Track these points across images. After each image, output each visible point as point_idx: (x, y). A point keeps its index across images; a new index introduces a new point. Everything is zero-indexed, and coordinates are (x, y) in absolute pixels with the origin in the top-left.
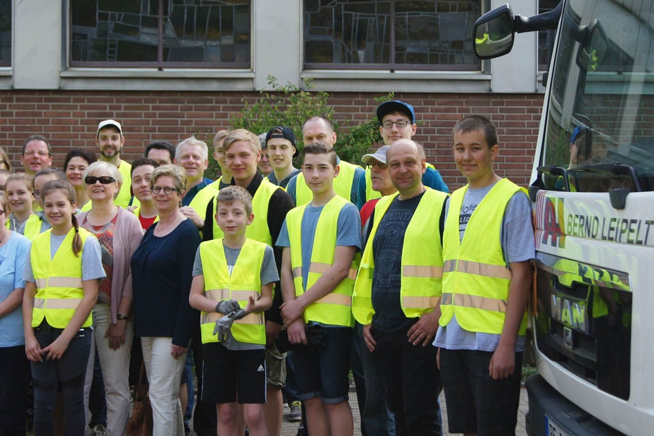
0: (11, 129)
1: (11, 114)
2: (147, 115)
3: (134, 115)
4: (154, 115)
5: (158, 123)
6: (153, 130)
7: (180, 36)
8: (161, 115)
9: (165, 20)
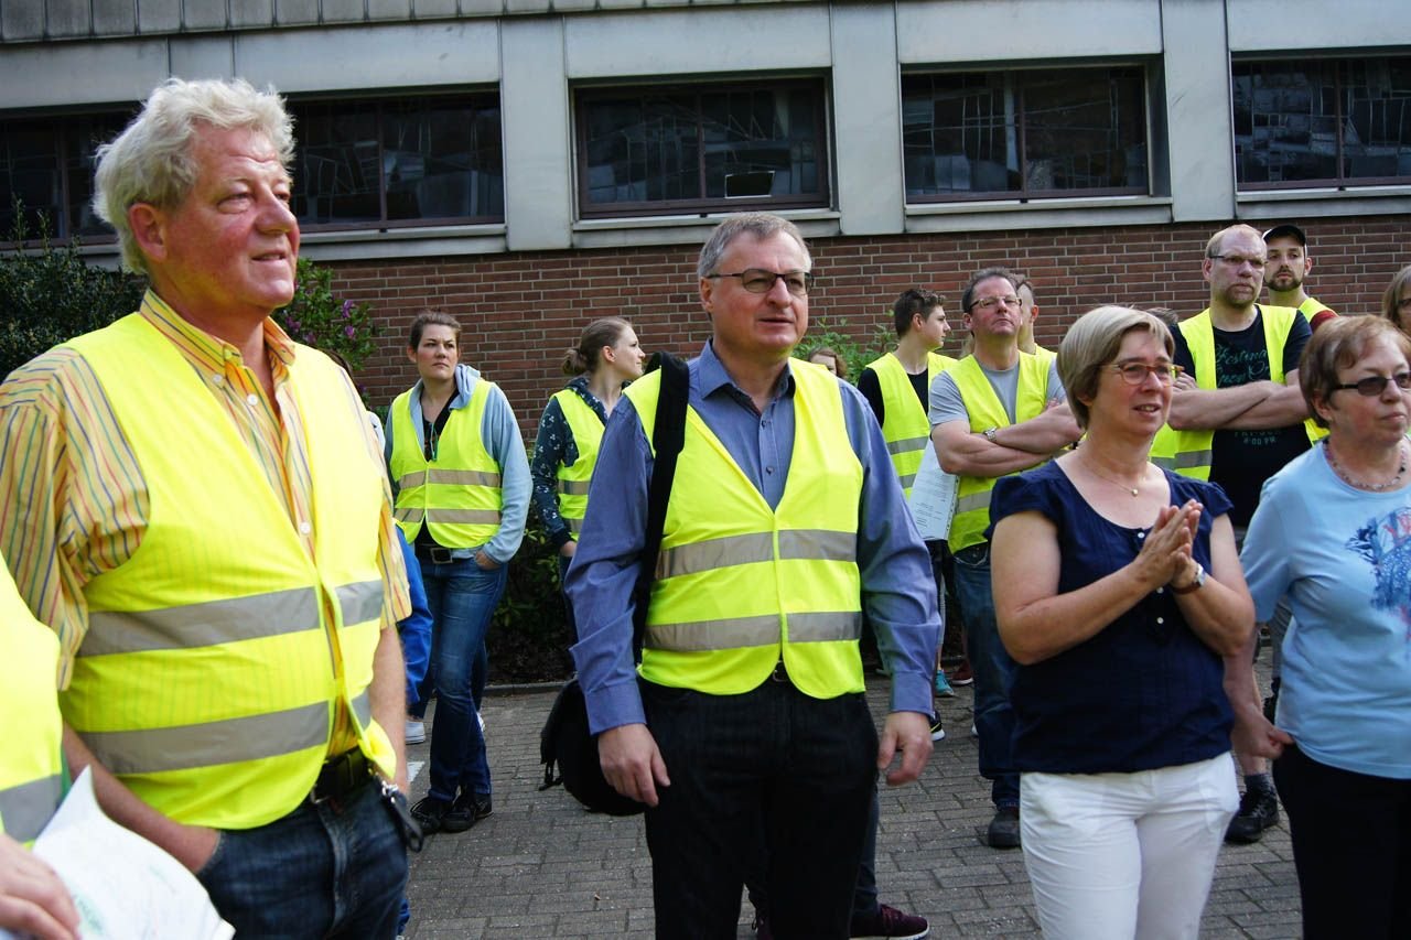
0: (1169, 277)
1: (1168, 257)
2: (1350, 250)
3: (1333, 251)
4: (1360, 250)
5: (1365, 260)
6: (1359, 270)
7: (1364, 140)
8: (1369, 250)
9: (1345, 121)
